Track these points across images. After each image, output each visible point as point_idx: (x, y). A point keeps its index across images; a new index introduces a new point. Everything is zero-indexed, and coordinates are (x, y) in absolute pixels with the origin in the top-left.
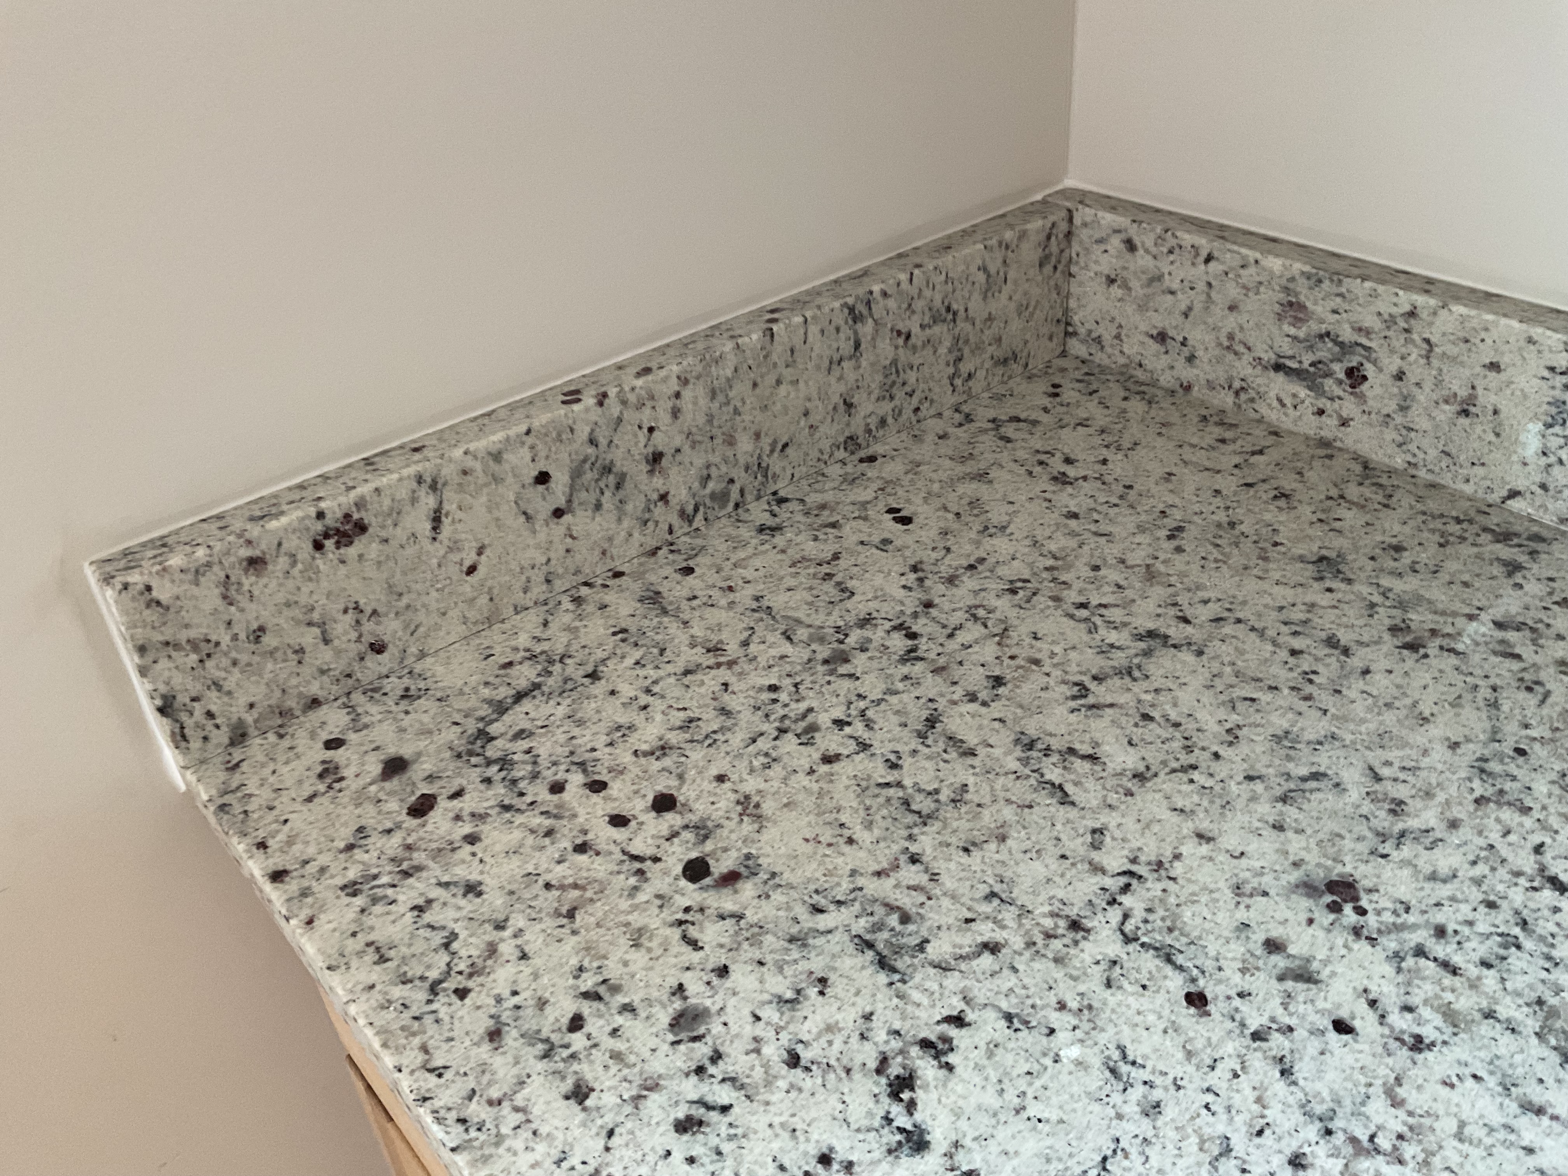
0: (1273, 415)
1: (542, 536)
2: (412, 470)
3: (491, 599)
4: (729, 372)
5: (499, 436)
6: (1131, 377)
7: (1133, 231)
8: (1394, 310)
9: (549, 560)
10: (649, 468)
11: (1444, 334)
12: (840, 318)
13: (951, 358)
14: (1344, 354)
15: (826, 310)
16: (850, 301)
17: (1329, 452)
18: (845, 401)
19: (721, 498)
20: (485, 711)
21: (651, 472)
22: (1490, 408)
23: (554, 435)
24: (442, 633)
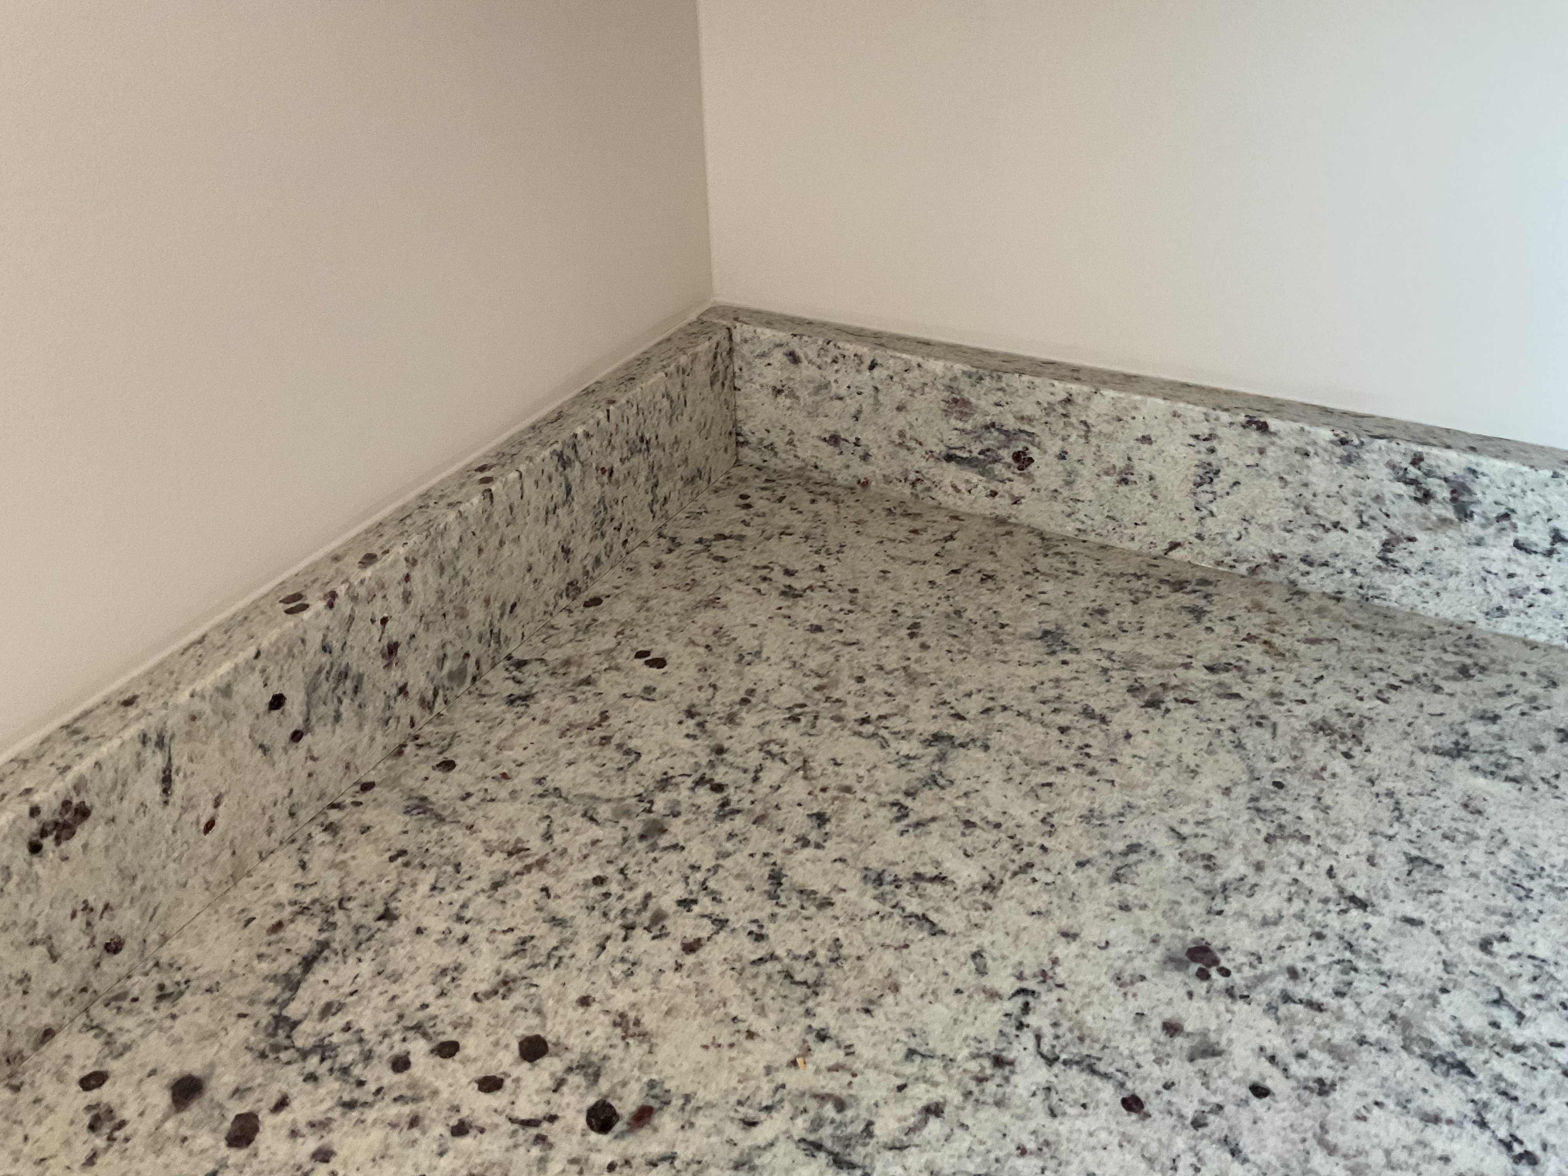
0: (950, 500)
1: (282, 766)
2: (133, 731)
3: (234, 853)
4: (455, 543)
5: (226, 667)
6: (809, 479)
7: (795, 345)
8: (1052, 399)
9: (291, 791)
10: (385, 662)
11: (1099, 415)
12: (551, 467)
13: (649, 486)
14: (1010, 441)
15: (538, 460)
16: (558, 447)
17: (1007, 528)
18: (563, 548)
19: (458, 676)
21: (388, 666)
22: (1146, 476)
23: (285, 650)
24: (184, 908)
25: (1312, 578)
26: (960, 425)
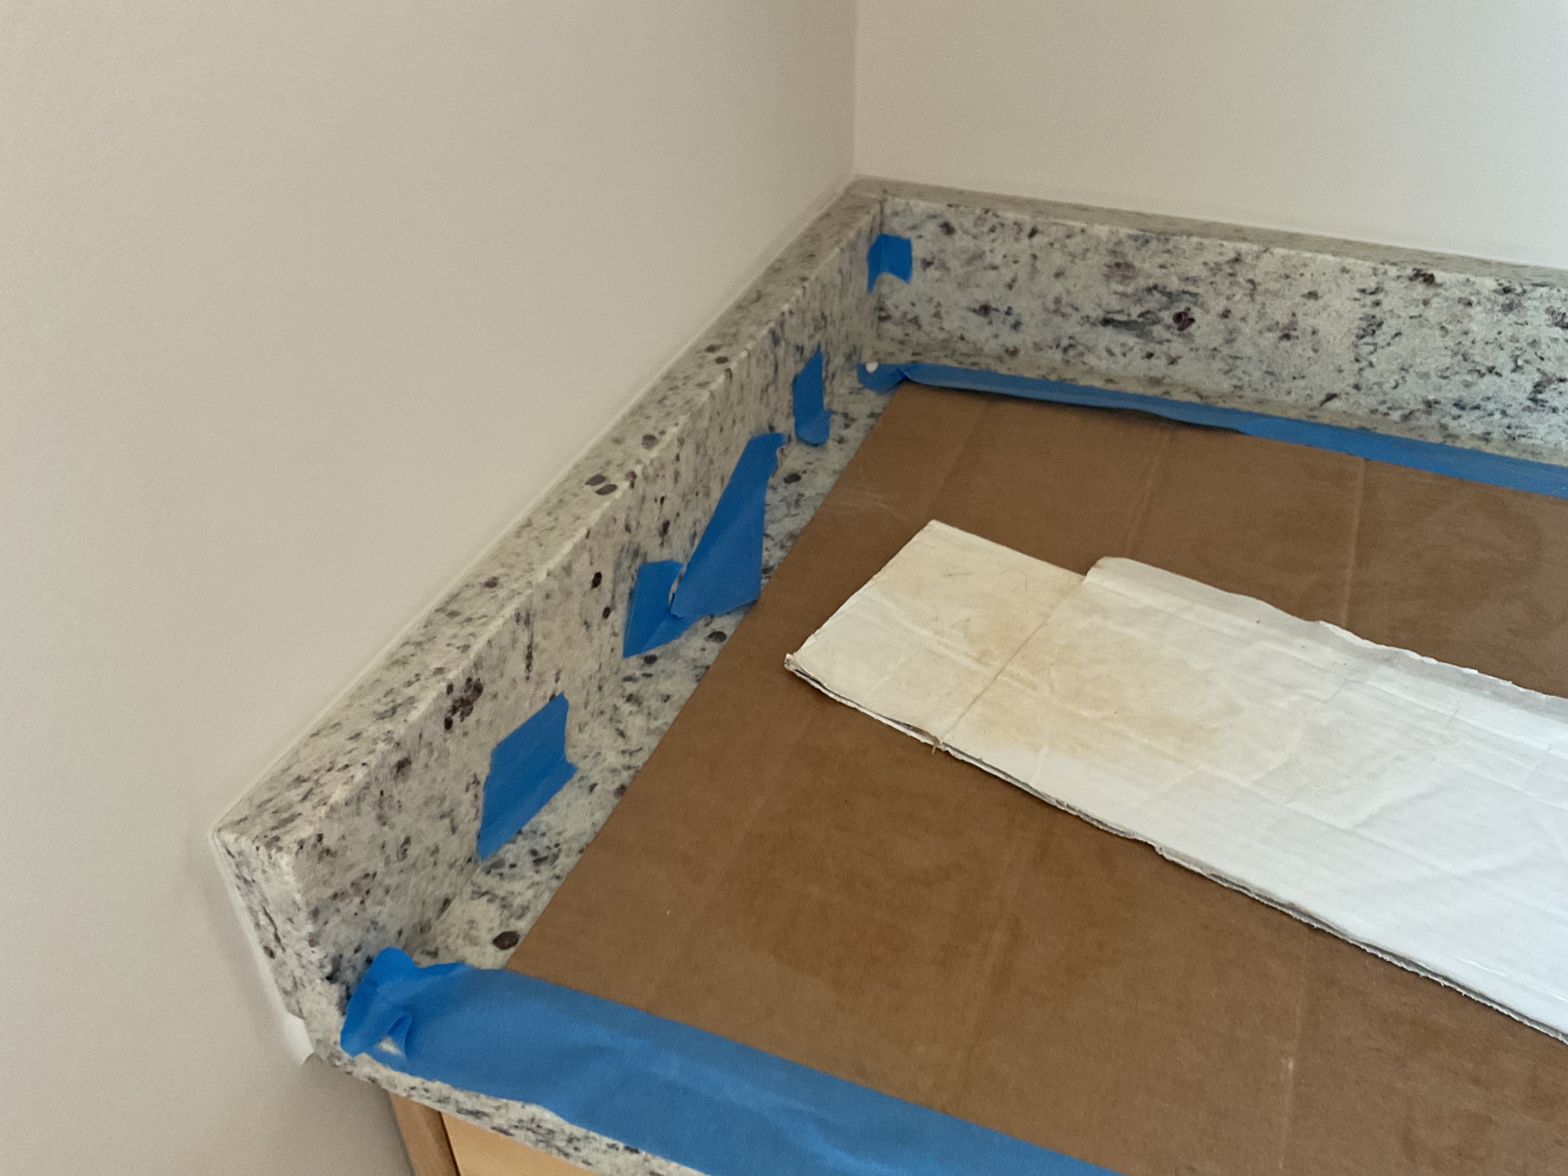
0: (1103, 365)
1: (596, 642)
2: (509, 611)
4: (706, 423)
5: (568, 547)
6: (955, 350)
7: (951, 217)
8: (1220, 259)
9: (600, 666)
10: (661, 539)
11: (1267, 273)
12: (767, 345)
14: (1172, 302)
17: (1164, 388)
21: (662, 545)
22: (1309, 330)
23: (604, 530)
25: (1462, 421)
26: (1121, 288)
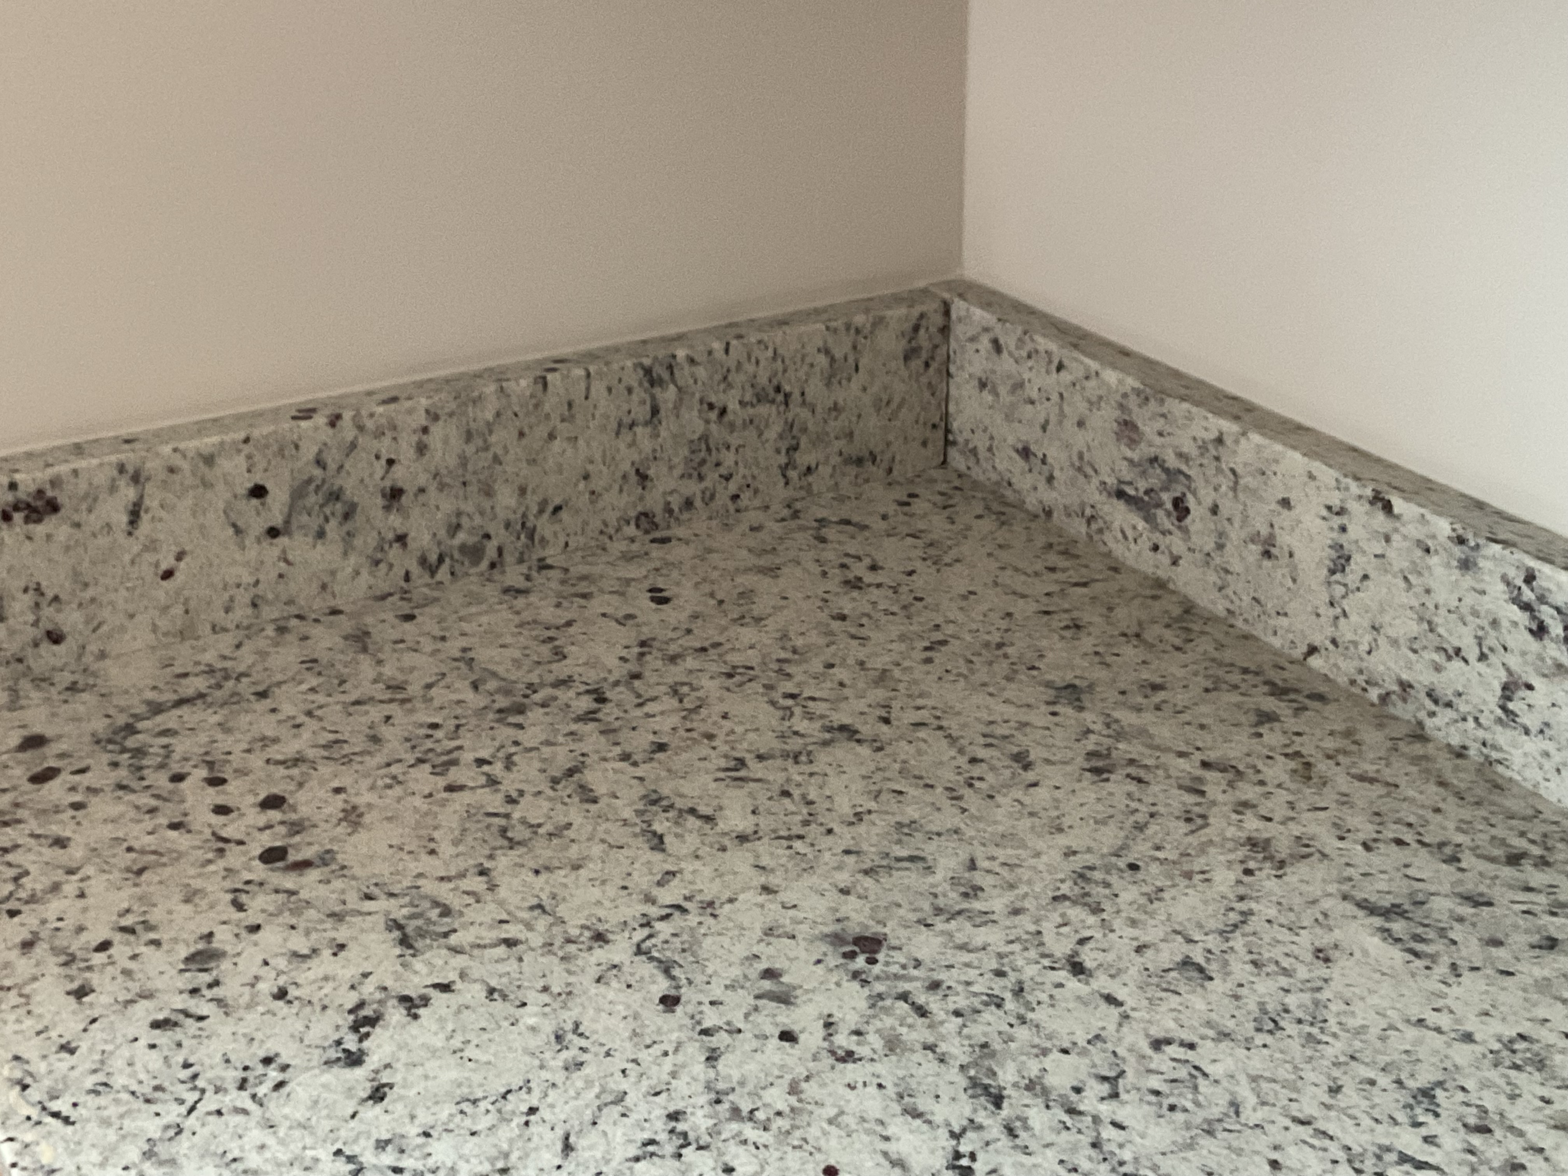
0: (1118, 549)
1: (252, 553)
2: (113, 458)
3: (187, 612)
4: (489, 416)
5: (215, 439)
6: (1000, 496)
7: (999, 331)
9: (257, 582)
12: (633, 378)
13: (784, 446)
14: (1170, 481)
16: (647, 362)
17: (1159, 592)
18: (637, 471)
19: (474, 553)
20: (141, 709)
21: (387, 508)
22: (1286, 550)
23: (275, 448)
24: (127, 637)
